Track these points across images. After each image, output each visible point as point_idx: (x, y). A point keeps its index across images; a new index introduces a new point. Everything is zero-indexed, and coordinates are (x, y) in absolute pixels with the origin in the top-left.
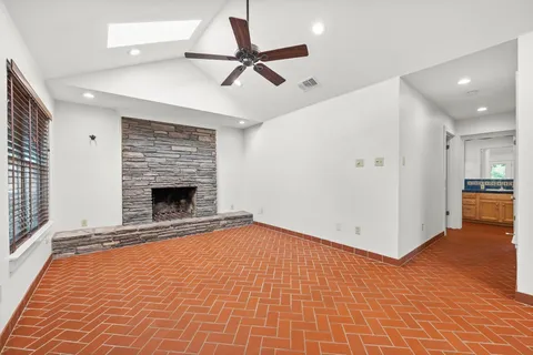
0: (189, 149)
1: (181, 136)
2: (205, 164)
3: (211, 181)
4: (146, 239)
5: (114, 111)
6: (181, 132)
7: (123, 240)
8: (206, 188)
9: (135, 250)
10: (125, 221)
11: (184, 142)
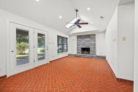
0: (88, 40)
1: (87, 37)
2: (92, 42)
3: (94, 46)
4: (79, 57)
5: (75, 35)
6: (87, 36)
7: (76, 56)
8: (92, 48)
9: (77, 58)
10: (77, 53)
11: (87, 38)
